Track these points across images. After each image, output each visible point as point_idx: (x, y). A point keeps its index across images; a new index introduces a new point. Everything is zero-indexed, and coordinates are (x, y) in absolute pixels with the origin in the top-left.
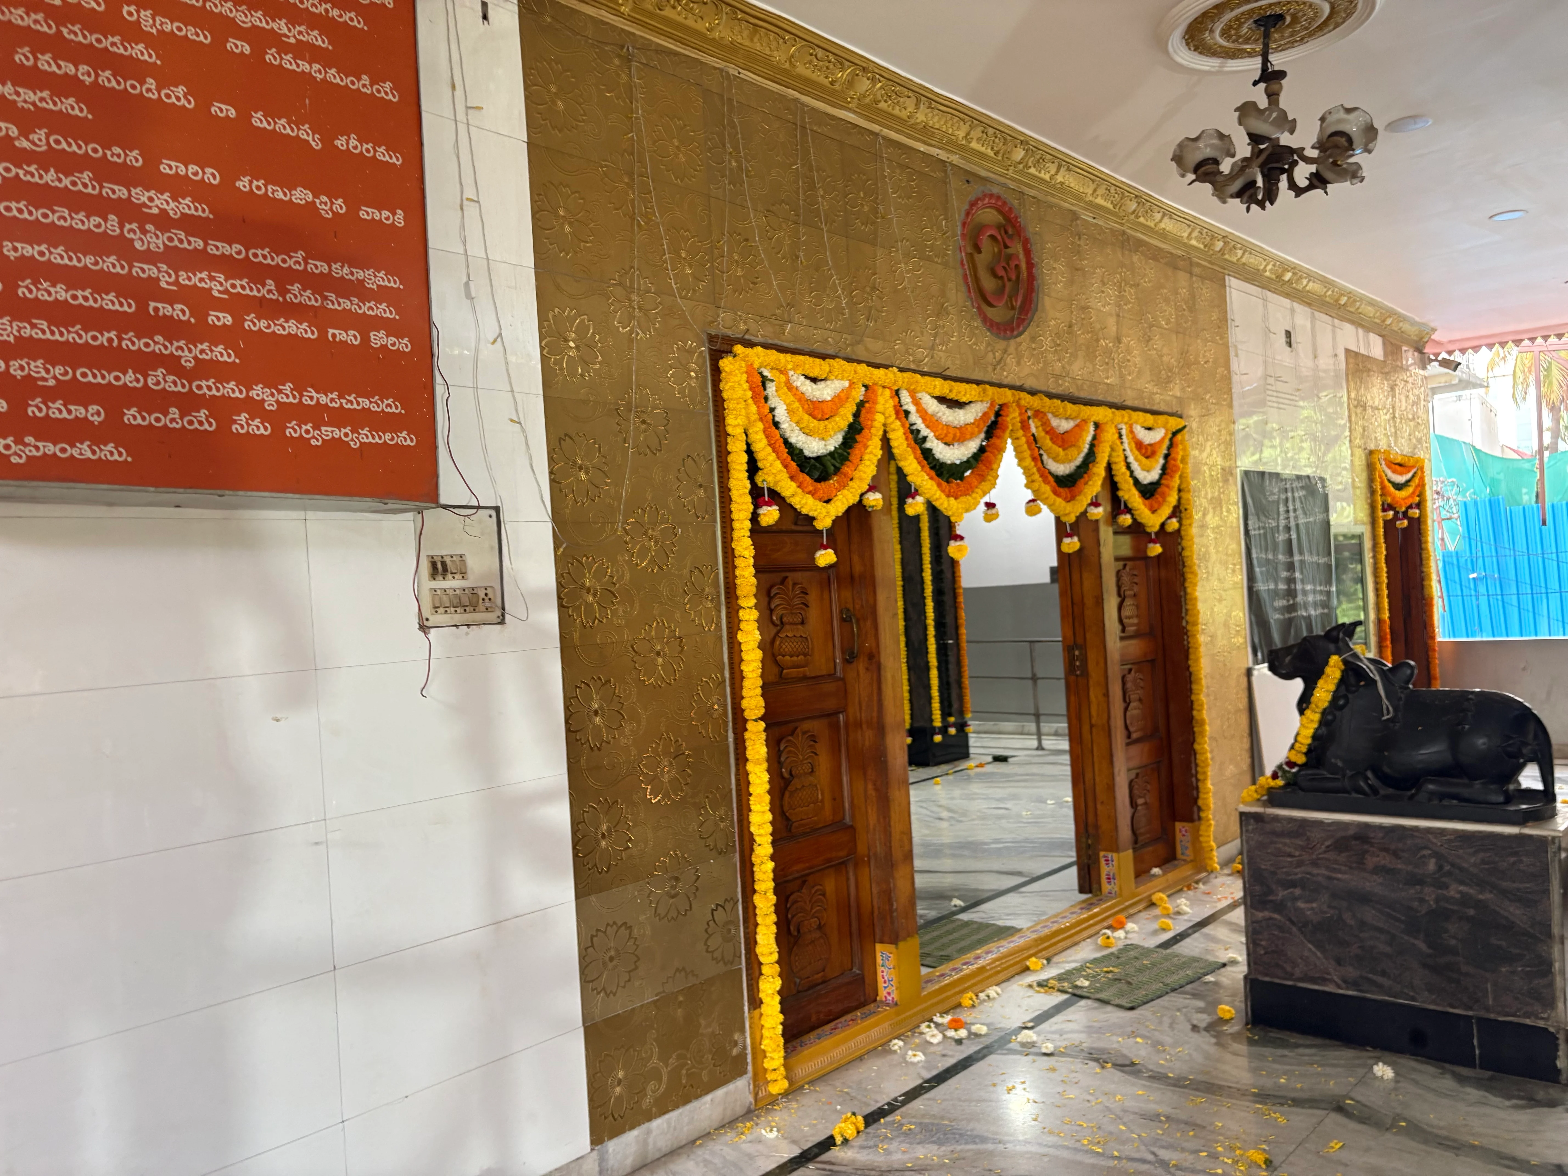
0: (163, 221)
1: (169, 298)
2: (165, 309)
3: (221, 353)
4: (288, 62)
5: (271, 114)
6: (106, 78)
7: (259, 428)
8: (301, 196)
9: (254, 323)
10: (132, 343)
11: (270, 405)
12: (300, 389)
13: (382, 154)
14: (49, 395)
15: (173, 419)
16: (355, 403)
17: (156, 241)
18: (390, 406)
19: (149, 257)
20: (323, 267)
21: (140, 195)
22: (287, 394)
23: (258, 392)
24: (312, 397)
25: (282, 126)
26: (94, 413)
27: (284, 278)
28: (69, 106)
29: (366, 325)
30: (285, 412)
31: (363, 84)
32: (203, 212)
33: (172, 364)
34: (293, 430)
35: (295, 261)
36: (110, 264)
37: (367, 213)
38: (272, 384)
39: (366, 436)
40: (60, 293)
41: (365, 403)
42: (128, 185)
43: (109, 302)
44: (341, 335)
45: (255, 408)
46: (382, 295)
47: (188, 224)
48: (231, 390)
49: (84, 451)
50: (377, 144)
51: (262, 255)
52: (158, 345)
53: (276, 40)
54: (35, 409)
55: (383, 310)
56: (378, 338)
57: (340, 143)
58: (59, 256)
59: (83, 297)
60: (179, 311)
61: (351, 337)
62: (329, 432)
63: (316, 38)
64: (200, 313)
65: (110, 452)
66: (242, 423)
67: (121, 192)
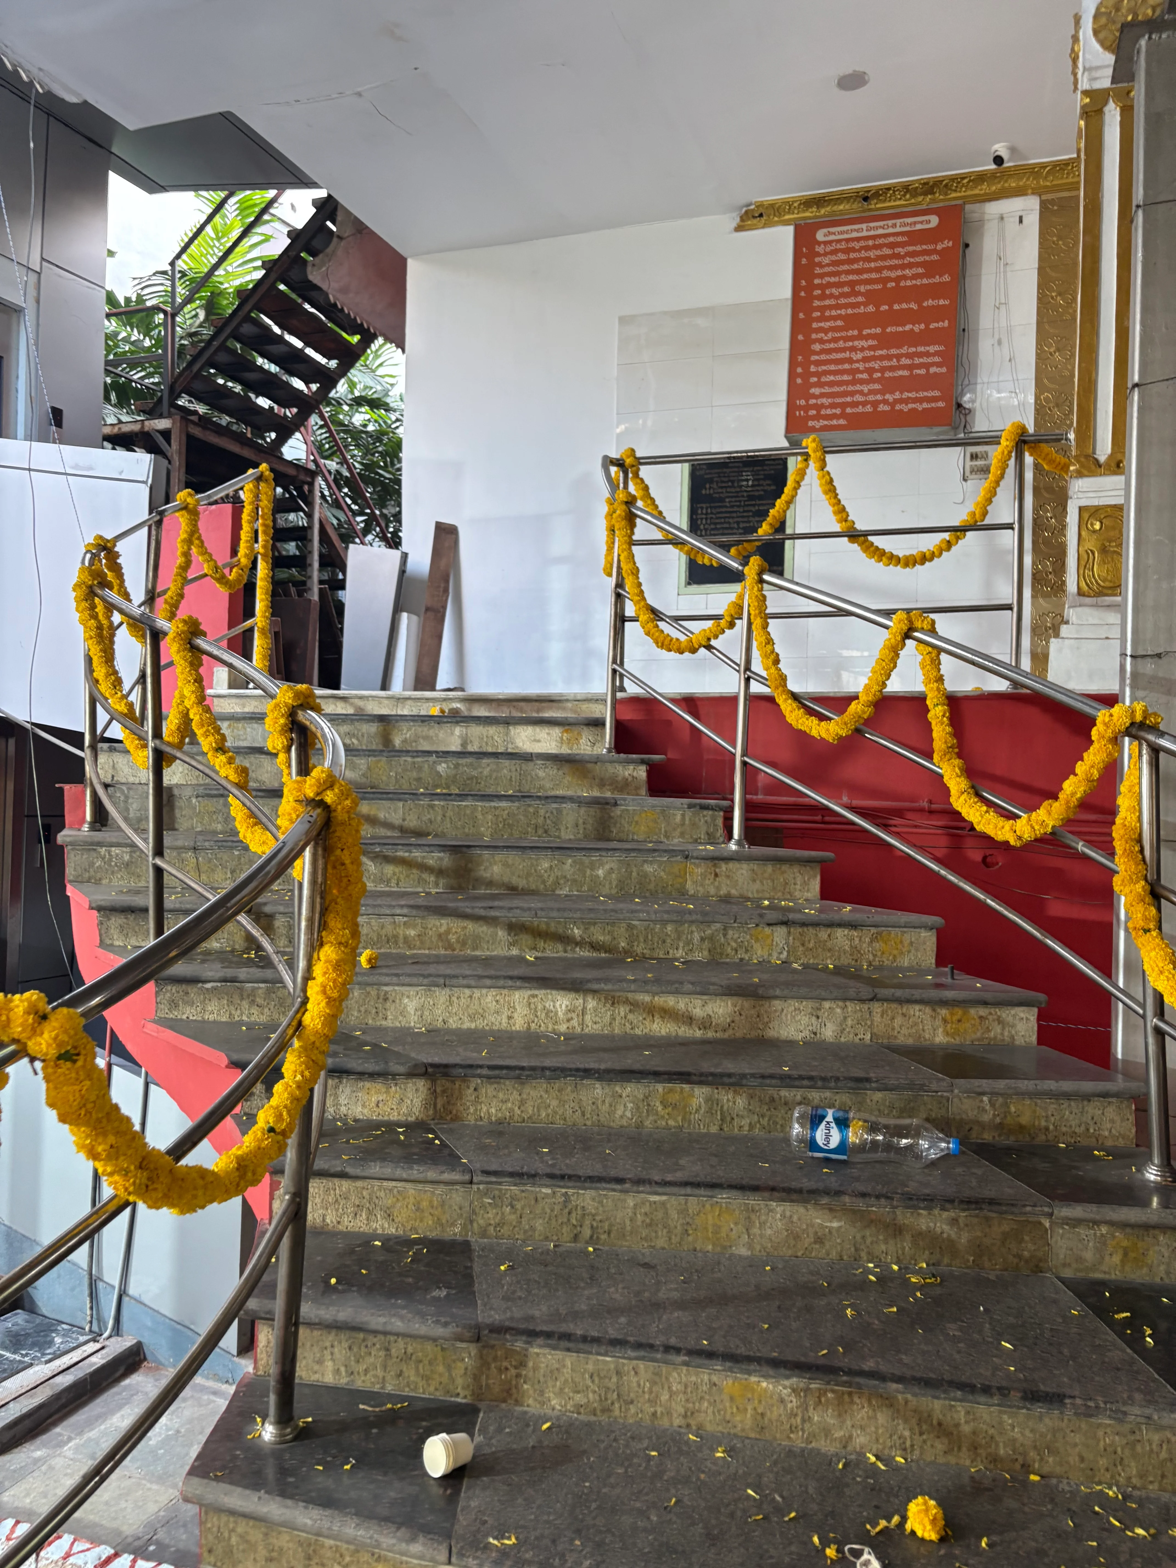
0: (862, 349)
1: (862, 372)
2: (860, 376)
3: (877, 386)
4: (909, 283)
5: (899, 303)
6: (850, 311)
7: (887, 408)
8: (908, 327)
9: (888, 374)
10: (850, 388)
11: (891, 400)
12: (901, 393)
13: (942, 302)
14: (826, 407)
15: (860, 409)
16: (921, 394)
17: (860, 356)
18: (937, 393)
19: (858, 361)
20: (914, 349)
21: (856, 343)
22: (897, 395)
23: (887, 396)
24: (906, 395)
25: (904, 306)
26: (838, 411)
27: (898, 357)
28: (839, 323)
29: (927, 366)
30: (896, 401)
31: (937, 279)
32: (875, 343)
33: (861, 393)
34: (898, 407)
35: (904, 350)
36: (846, 366)
37: (933, 326)
38: (892, 392)
39: (925, 405)
40: (832, 378)
41: (925, 394)
42: (853, 341)
43: (846, 378)
44: (918, 372)
45: (885, 402)
46: (936, 354)
47: (871, 348)
48: (879, 397)
49: (835, 422)
50: (939, 299)
51: (893, 351)
52: (858, 387)
53: (905, 277)
54: (823, 412)
55: (937, 359)
56: (933, 370)
57: (925, 304)
58: (833, 367)
59: (838, 378)
60: (865, 376)
61: (922, 372)
62: (910, 406)
63: (920, 270)
64: (870, 375)
65: (842, 422)
66: (882, 408)
67: (851, 344)
